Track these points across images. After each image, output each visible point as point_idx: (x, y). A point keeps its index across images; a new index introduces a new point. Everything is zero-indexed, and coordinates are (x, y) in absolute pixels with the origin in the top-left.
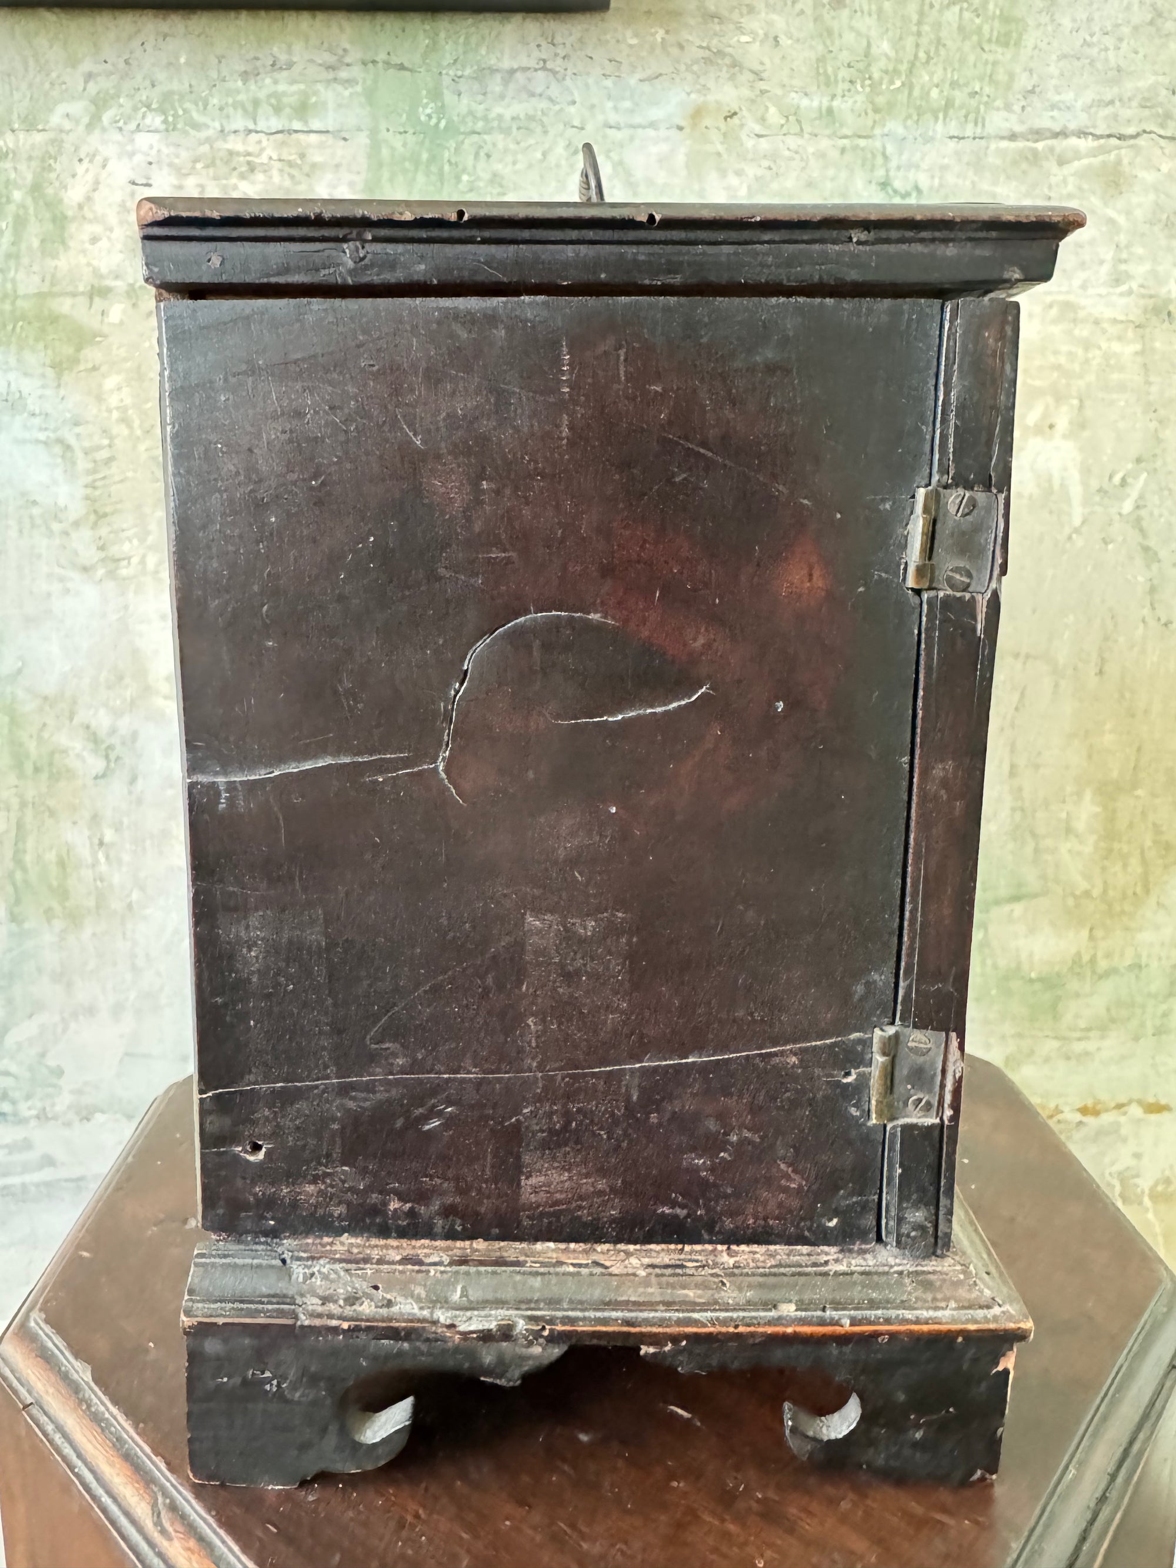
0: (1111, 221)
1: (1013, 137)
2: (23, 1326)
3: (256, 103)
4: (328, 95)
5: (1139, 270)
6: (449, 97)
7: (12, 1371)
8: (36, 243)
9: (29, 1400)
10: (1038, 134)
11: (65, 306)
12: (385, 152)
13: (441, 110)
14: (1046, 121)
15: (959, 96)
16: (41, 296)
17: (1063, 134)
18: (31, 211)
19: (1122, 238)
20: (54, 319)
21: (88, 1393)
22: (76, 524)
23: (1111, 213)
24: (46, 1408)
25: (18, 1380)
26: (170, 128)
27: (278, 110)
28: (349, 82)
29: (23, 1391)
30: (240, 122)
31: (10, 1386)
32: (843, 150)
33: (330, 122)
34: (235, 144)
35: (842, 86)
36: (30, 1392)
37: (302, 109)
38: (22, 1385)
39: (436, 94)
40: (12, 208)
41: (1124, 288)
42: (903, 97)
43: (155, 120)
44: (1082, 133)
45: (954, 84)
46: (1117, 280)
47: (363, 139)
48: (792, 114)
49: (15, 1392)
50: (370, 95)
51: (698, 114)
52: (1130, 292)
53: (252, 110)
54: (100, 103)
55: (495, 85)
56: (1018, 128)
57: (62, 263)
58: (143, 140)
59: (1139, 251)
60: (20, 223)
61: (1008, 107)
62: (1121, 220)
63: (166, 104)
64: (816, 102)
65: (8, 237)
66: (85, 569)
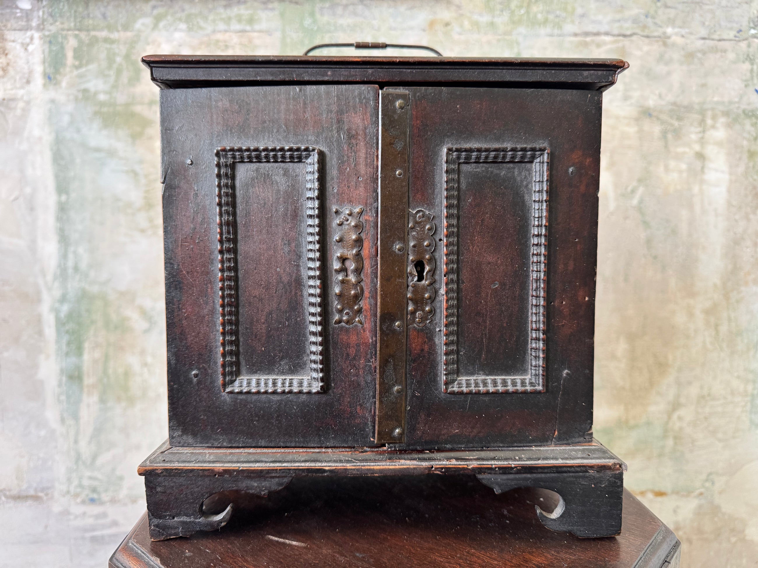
1: (576, 35)
3: (230, 18)
4: (263, 15)
5: (636, 94)
6: (318, 16)
8: (126, 81)
10: (587, 34)
11: (138, 109)
12: (288, 40)
13: (315, 22)
14: (591, 28)
15: (551, 17)
16: (127, 105)
17: (598, 34)
18: (124, 66)
20: (133, 115)
22: (139, 210)
26: (190, 29)
27: (240, 21)
28: (272, 9)
30: (222, 26)
32: (499, 40)
33: (264, 26)
34: (220, 36)
35: (498, 12)
37: (251, 21)
39: (312, 14)
40: (115, 66)
41: (629, 102)
42: (525, 18)
43: (183, 26)
44: (607, 34)
45: (548, 12)
46: (626, 98)
47: (278, 34)
48: (476, 24)
50: (282, 15)
51: (432, 24)
52: (631, 104)
53: (228, 21)
54: (158, 19)
55: (339, 11)
56: (578, 31)
57: (138, 90)
58: (178, 35)
60: (119, 72)
61: (573, 22)
63: (188, 19)
64: (485, 19)
65: (112, 79)
66: (143, 231)
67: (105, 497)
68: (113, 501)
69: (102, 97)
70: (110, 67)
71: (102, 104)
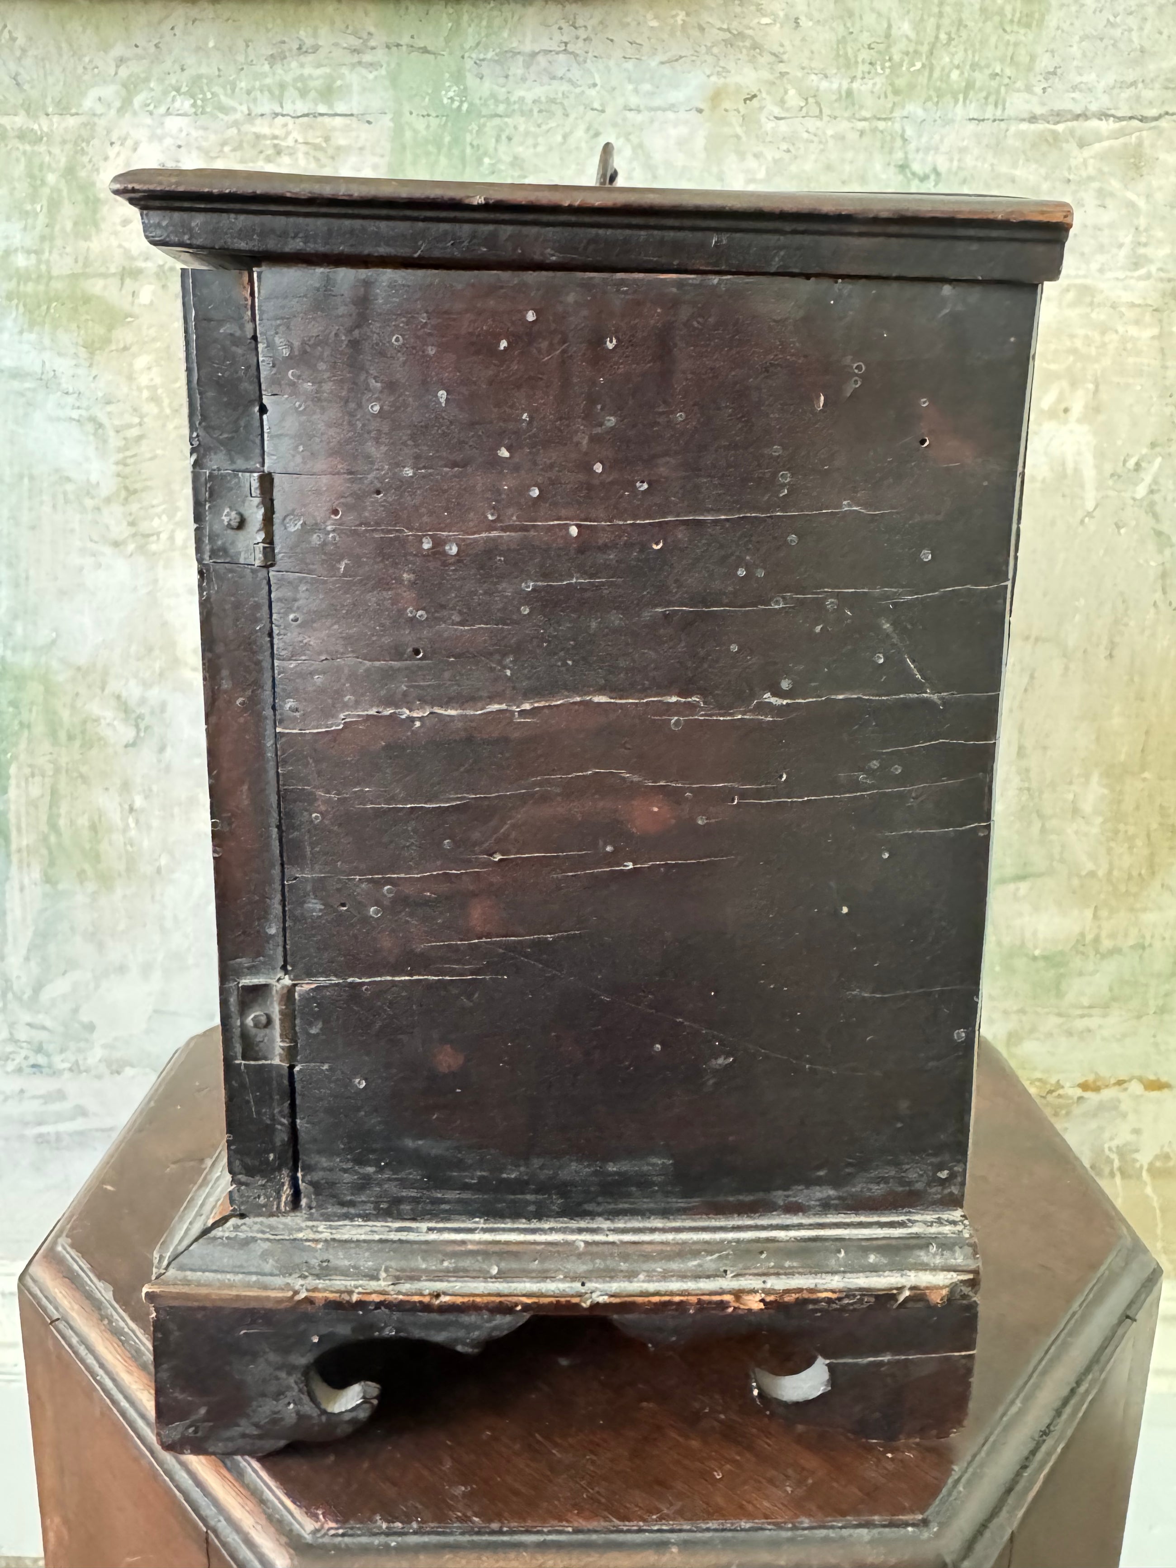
0: (1132, 205)
1: (1033, 119)
2: (52, 1249)
3: (282, 86)
4: (353, 78)
5: (1159, 254)
6: (471, 80)
7: (41, 1291)
8: (69, 226)
9: (56, 1315)
10: (1058, 116)
11: (96, 287)
12: (408, 134)
13: (464, 93)
14: (1067, 103)
15: (980, 78)
16: (74, 277)
17: (1083, 116)
18: (65, 193)
19: (1142, 222)
20: (87, 300)
21: (111, 1310)
22: (108, 500)
23: (1131, 196)
24: (72, 1323)
25: (46, 1297)
26: (199, 112)
27: (303, 93)
28: (372, 65)
29: (50, 1308)
30: (266, 106)
31: (39, 1304)
32: (862, 133)
33: (354, 104)
34: (262, 127)
35: (863, 68)
36: (57, 1309)
37: (328, 93)
38: (50, 1302)
39: (458, 77)
40: (46, 191)
41: (1142, 271)
42: (923, 80)
43: (186, 104)
44: (1103, 115)
45: (974, 66)
46: (1137, 262)
47: (387, 122)
48: (811, 96)
49: (45, 1310)
50: (394, 79)
51: (716, 97)
52: (1148, 276)
53: (279, 92)
54: (130, 88)
55: (517, 68)
56: (1039, 110)
57: (95, 245)
58: (173, 124)
59: (1159, 234)
60: (54, 205)
61: (1029, 89)
62: (1141, 203)
63: (193, 91)
64: (837, 83)
65: (42, 219)
66: (116, 544)
67: (59, 1062)
69: (21, 261)
70: (34, 197)
71: (23, 277)
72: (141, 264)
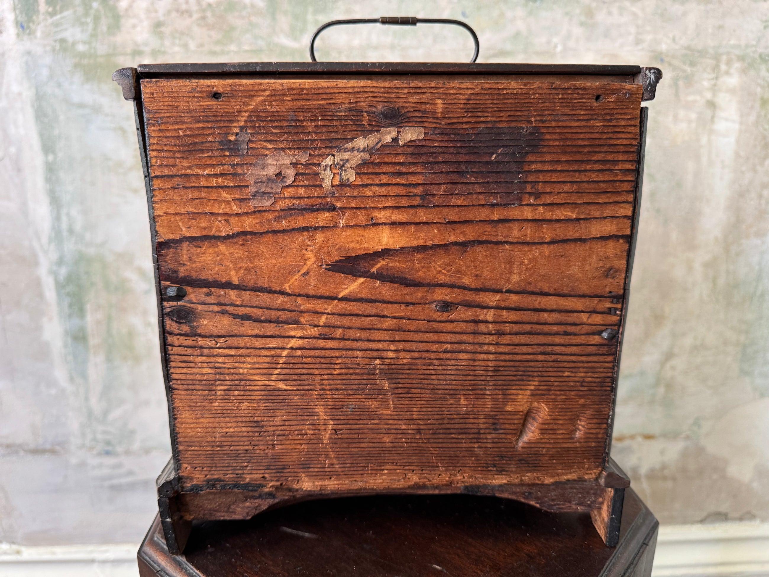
0: (635, 14)
2: (152, 539)
5: (649, 37)
7: (150, 558)
8: (105, 29)
9: (159, 569)
11: (120, 60)
16: (109, 56)
18: (102, 12)
19: (640, 22)
21: (185, 566)
22: (131, 169)
23: (634, 9)
24: (167, 572)
25: (153, 561)
29: (156, 566)
31: (150, 564)
36: (159, 567)
38: (155, 563)
40: (92, 12)
41: (640, 47)
46: (638, 42)
49: (153, 566)
52: (643, 49)
57: (119, 39)
59: (648, 28)
60: (97, 19)
62: (640, 13)
65: (90, 27)
67: (119, 449)
68: (128, 453)
69: (81, 48)
70: (86, 14)
71: (82, 55)
72: (143, 48)
